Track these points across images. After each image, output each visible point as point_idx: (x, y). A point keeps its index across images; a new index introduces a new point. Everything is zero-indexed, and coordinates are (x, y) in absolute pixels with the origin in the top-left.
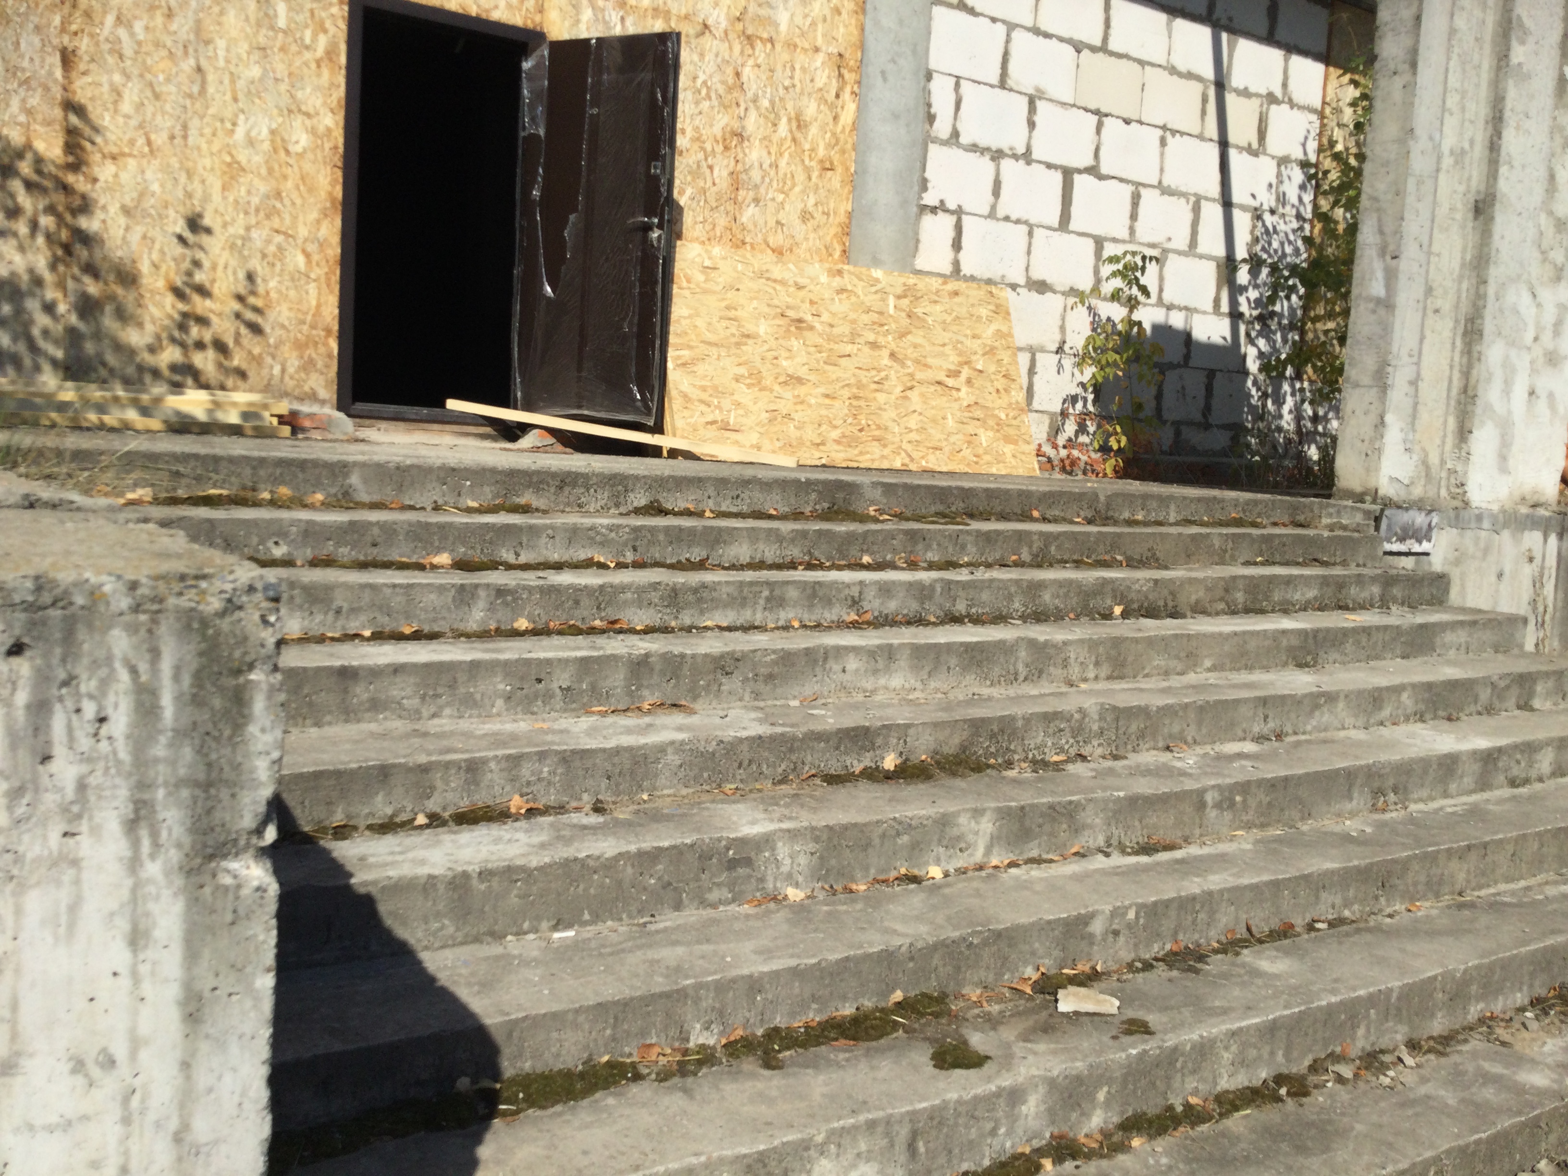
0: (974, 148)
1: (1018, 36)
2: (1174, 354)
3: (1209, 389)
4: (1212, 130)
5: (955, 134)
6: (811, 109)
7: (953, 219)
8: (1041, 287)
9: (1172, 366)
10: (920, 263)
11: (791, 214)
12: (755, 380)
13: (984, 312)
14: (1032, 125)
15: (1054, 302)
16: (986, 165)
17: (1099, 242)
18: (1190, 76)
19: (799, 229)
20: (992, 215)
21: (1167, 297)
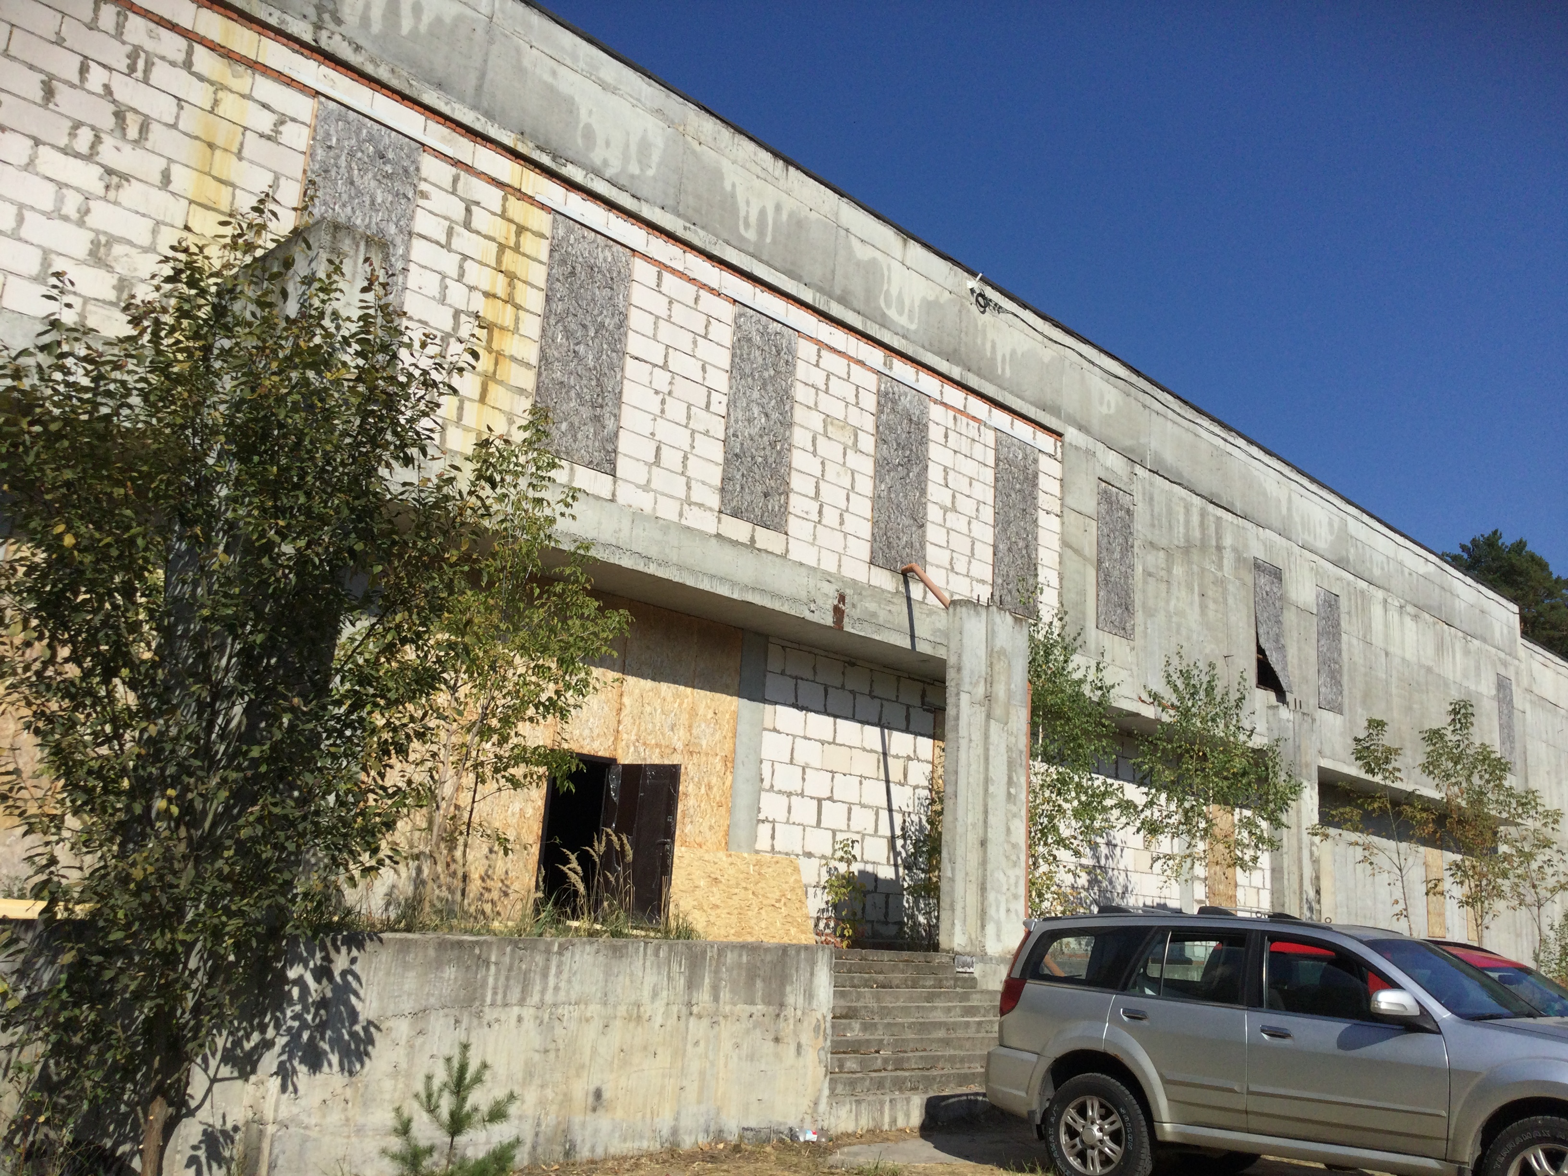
0: (780, 792)
1: (798, 740)
2: (871, 887)
3: (887, 903)
4: (882, 776)
5: (772, 786)
6: (714, 780)
7: (770, 826)
8: (809, 855)
9: (869, 892)
10: (758, 847)
11: (705, 828)
12: (700, 908)
13: (789, 871)
14: (804, 779)
15: (815, 862)
16: (785, 799)
17: (834, 832)
18: (872, 751)
19: (708, 834)
20: (788, 822)
21: (865, 858)
